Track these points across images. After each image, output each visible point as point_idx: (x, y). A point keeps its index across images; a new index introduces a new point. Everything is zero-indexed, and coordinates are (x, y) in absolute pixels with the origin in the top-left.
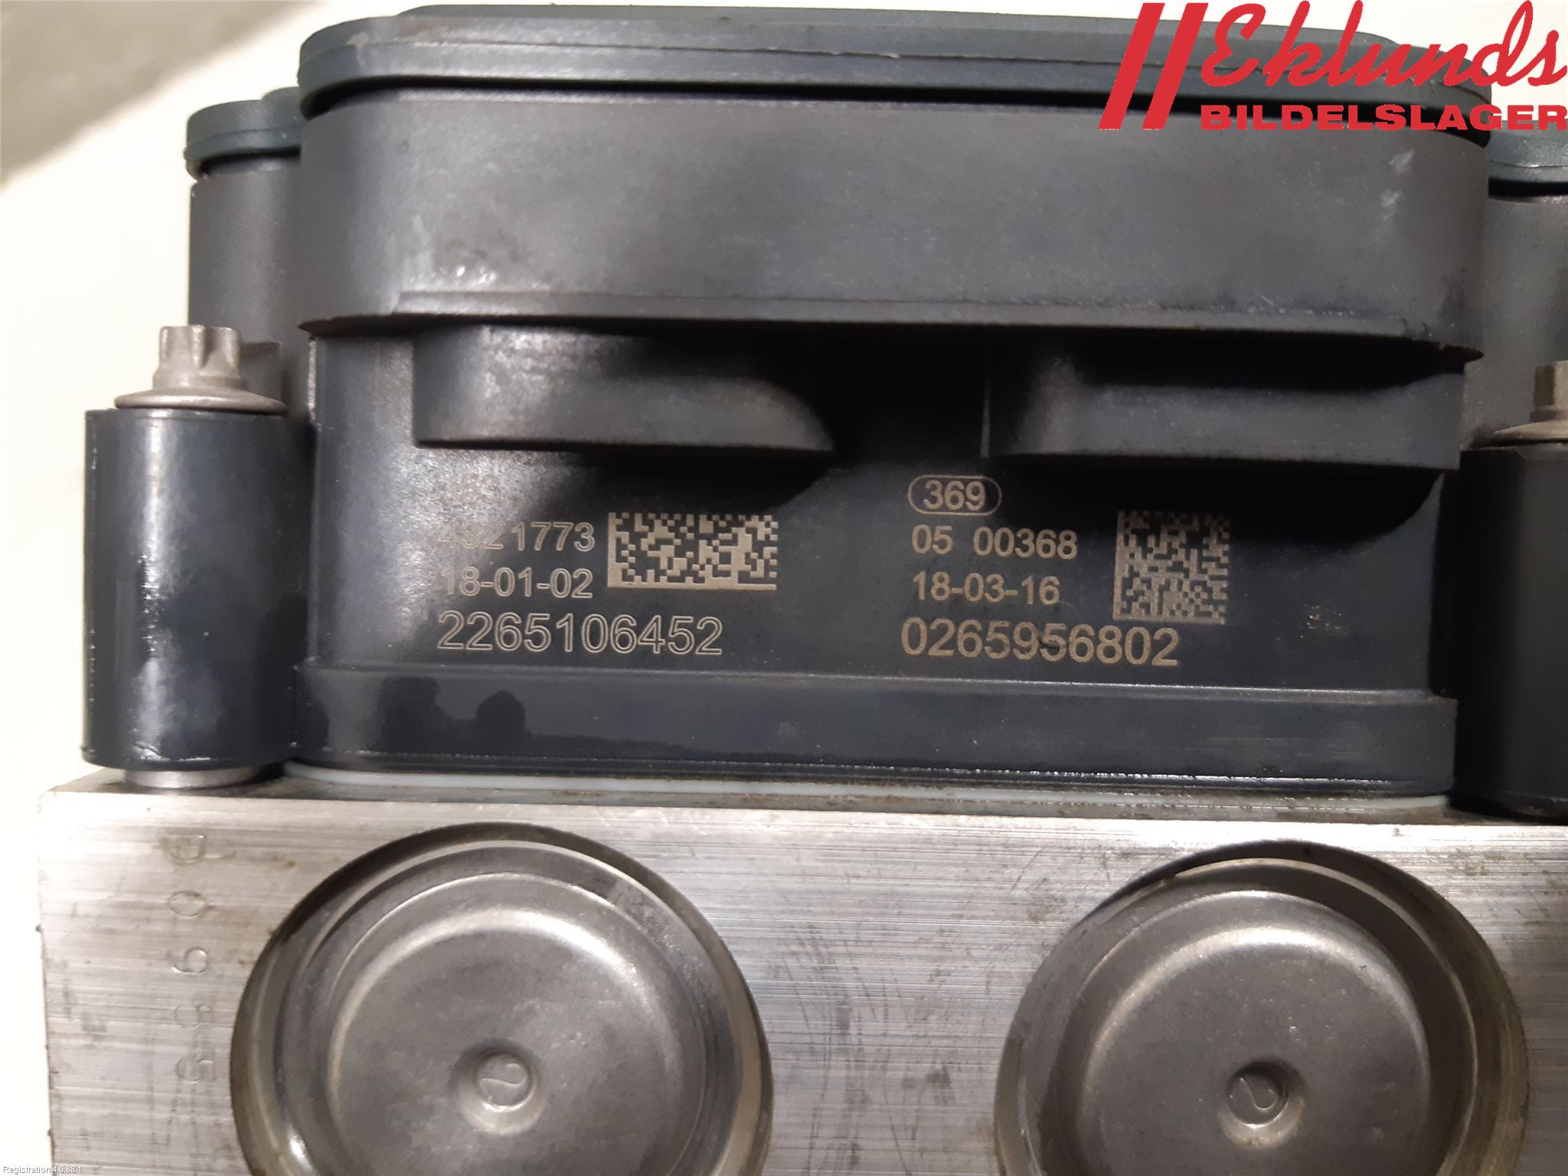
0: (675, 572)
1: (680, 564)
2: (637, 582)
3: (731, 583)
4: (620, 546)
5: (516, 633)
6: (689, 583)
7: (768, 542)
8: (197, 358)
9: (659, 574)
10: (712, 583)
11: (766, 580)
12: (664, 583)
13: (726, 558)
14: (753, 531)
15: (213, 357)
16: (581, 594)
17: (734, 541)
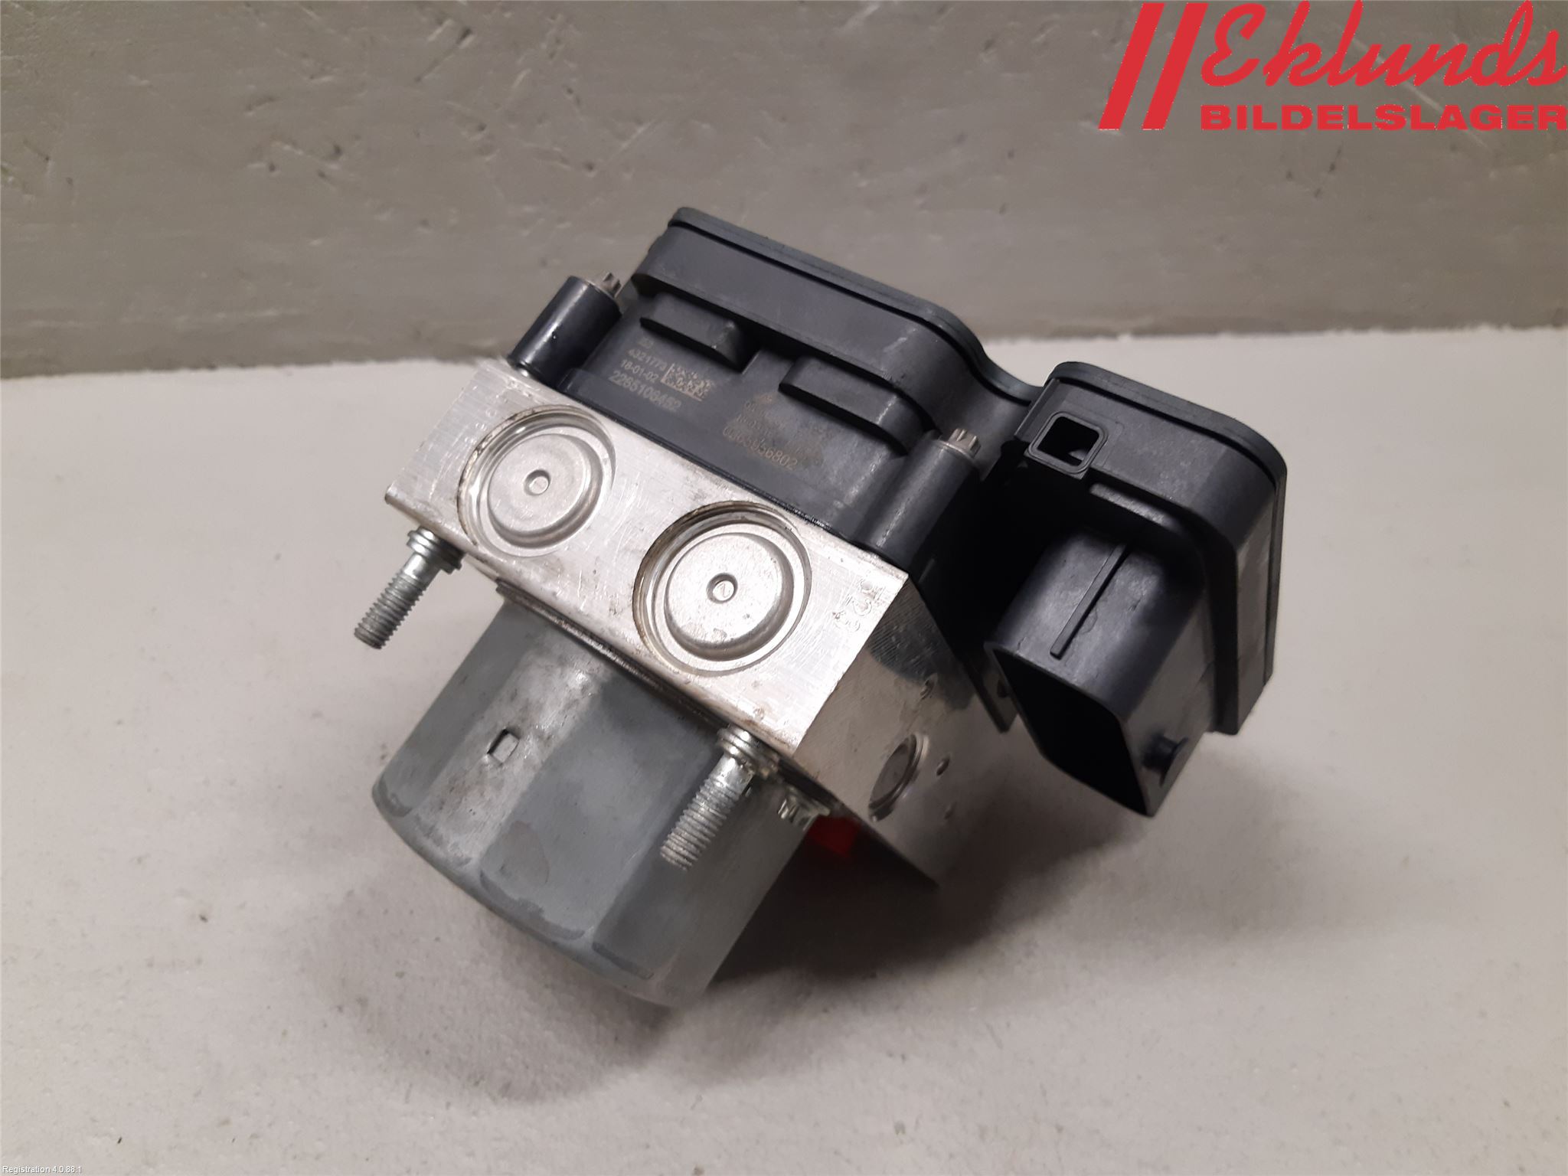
0: (679, 385)
1: (682, 384)
2: (668, 384)
3: (691, 394)
4: (671, 372)
5: (630, 383)
6: (681, 390)
7: (707, 388)
8: (604, 278)
9: (675, 384)
10: (686, 392)
11: (700, 398)
12: (675, 387)
13: (694, 387)
14: (706, 384)
15: (609, 282)
16: (653, 381)
17: (699, 384)
